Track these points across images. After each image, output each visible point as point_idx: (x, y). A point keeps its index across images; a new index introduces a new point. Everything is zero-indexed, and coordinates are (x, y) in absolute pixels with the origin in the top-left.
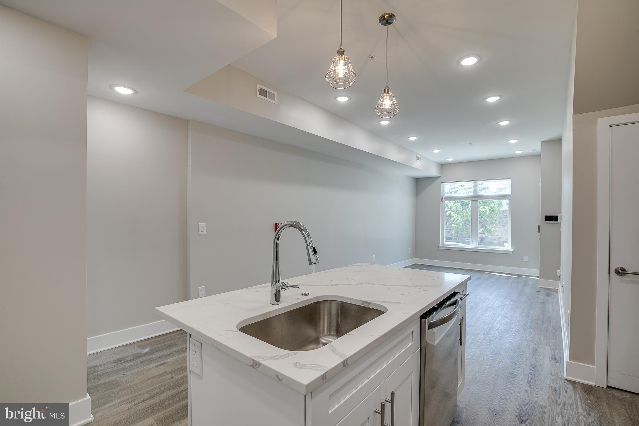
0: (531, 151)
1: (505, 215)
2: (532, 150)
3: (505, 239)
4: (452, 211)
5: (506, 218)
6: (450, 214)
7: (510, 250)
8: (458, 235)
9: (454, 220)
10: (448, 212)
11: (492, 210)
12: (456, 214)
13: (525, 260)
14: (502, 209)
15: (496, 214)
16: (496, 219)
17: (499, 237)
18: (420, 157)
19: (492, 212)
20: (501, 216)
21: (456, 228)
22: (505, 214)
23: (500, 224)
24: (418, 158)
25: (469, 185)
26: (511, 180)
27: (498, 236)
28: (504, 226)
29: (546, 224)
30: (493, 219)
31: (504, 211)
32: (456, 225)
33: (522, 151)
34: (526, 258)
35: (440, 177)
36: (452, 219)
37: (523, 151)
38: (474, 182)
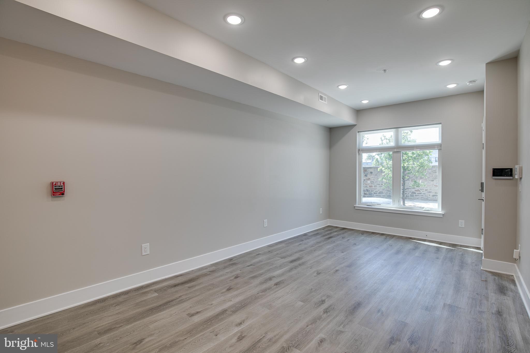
0: (468, 84)
1: (433, 171)
2: (470, 82)
3: (434, 193)
4: (383, 167)
5: (436, 173)
6: (381, 170)
7: (441, 213)
8: (390, 189)
9: (384, 176)
10: (379, 168)
11: (422, 166)
12: (386, 170)
13: (460, 226)
14: (431, 165)
15: (426, 170)
16: (425, 174)
17: (429, 191)
18: (325, 97)
19: (422, 168)
20: (430, 171)
21: (387, 182)
22: (434, 169)
23: (429, 179)
24: (321, 98)
25: (390, 134)
26: (441, 125)
27: (427, 191)
28: (433, 181)
29: (494, 181)
30: (423, 175)
31: (433, 167)
32: (387, 180)
33: (456, 85)
34: (462, 223)
35: (356, 125)
36: (383, 174)
37: (458, 84)
38: (396, 129)
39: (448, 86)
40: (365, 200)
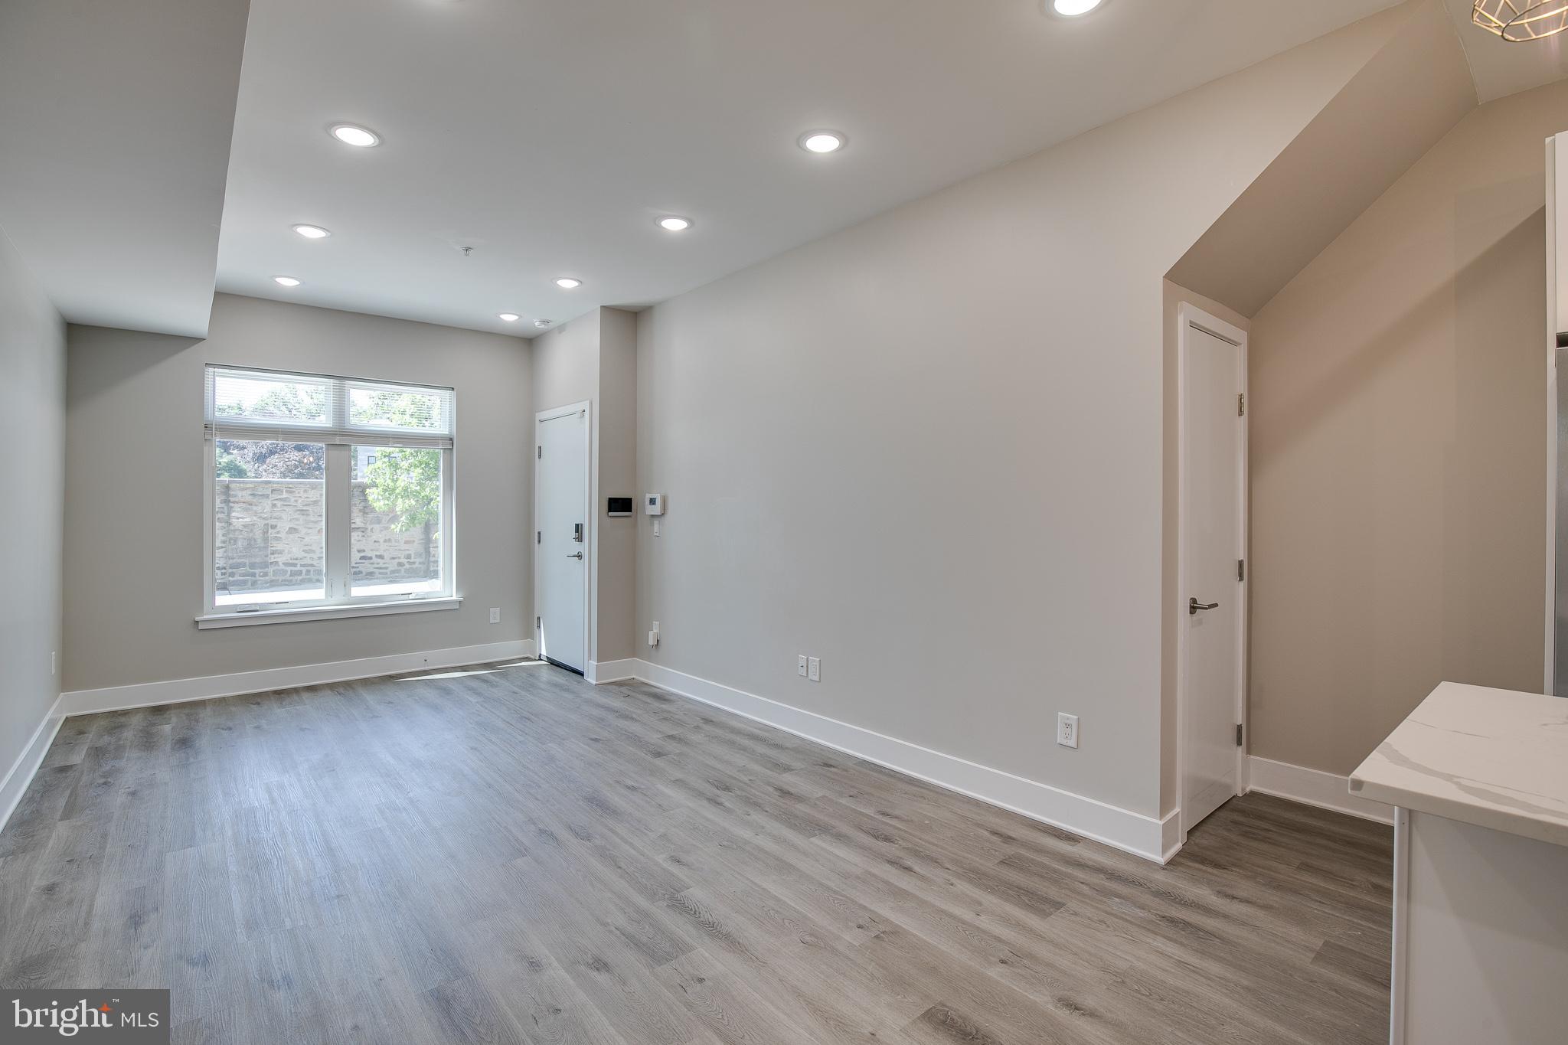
0: (537, 324)
7: (454, 598)
13: (492, 621)
26: (453, 393)
29: (610, 519)
33: (517, 317)
34: (495, 615)
35: (205, 340)
37: (520, 317)
38: (337, 381)
39: (503, 316)
40: (223, 600)
